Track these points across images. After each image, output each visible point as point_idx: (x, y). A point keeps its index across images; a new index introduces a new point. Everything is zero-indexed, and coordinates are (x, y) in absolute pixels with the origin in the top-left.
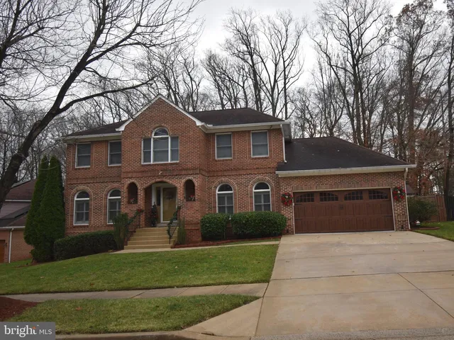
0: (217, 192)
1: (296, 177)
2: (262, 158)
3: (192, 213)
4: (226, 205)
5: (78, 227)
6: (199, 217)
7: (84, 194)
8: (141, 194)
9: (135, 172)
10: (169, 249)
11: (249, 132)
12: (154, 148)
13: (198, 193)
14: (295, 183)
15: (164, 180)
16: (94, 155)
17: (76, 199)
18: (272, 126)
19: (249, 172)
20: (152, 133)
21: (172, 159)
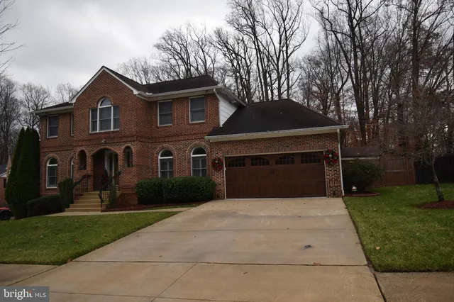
0: (160, 158)
1: (227, 142)
2: (199, 124)
3: (130, 178)
4: (168, 170)
5: (49, 189)
6: (136, 181)
7: (53, 161)
8: (89, 160)
9: (84, 140)
10: (100, 213)
11: (187, 98)
12: (100, 118)
13: (135, 160)
14: (225, 148)
15: (107, 147)
16: (61, 126)
17: (48, 165)
18: (207, 91)
19: (187, 137)
20: (98, 103)
21: (115, 128)
